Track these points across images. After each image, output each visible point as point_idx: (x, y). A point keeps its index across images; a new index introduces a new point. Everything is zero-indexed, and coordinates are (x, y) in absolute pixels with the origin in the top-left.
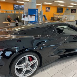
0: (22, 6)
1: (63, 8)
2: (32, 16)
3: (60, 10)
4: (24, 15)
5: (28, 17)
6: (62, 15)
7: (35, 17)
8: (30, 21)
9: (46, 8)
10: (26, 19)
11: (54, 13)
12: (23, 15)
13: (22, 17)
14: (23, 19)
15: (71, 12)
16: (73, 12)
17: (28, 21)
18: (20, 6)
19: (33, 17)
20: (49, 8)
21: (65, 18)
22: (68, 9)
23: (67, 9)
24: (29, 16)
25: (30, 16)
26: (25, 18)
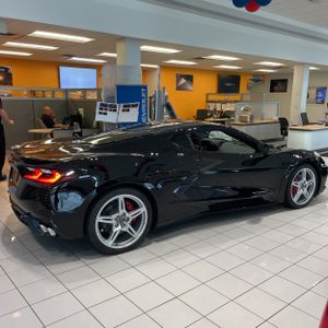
1: (239, 77)
2: (129, 106)
3: (229, 83)
4: (101, 104)
5: (115, 111)
7: (137, 109)
9: (179, 77)
11: (207, 95)
12: (98, 103)
13: (98, 110)
16: (276, 88)
19: (131, 109)
20: (190, 78)
24: (120, 107)
25: (122, 108)
26: (105, 114)
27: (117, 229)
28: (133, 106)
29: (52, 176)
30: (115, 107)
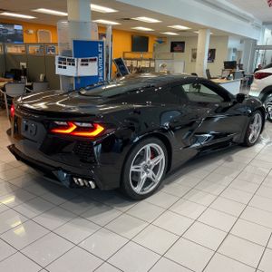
0: (16, 27)
1: (147, 38)
2: (87, 61)
3: (140, 43)
4: (60, 59)
5: (74, 65)
6: (150, 59)
7: (96, 63)
8: (80, 77)
10: (70, 71)
11: (124, 53)
12: (57, 58)
14: (59, 71)
15: (172, 51)
16: (175, 49)
17: (74, 75)
18: (9, 29)
19: (90, 63)
21: (163, 66)
22: (161, 40)
23: (160, 42)
24: (78, 61)
25: (80, 62)
26: (65, 68)
27: (144, 176)
28: (92, 60)
29: (93, 129)
30: (73, 61)
